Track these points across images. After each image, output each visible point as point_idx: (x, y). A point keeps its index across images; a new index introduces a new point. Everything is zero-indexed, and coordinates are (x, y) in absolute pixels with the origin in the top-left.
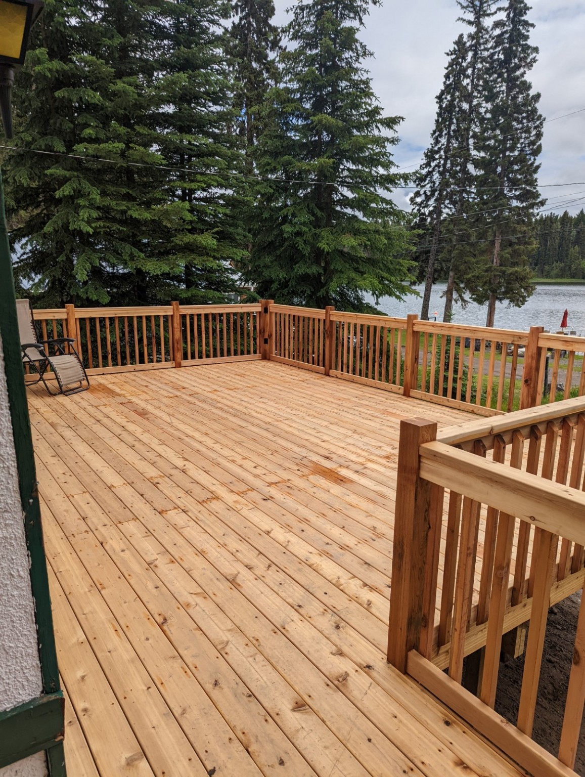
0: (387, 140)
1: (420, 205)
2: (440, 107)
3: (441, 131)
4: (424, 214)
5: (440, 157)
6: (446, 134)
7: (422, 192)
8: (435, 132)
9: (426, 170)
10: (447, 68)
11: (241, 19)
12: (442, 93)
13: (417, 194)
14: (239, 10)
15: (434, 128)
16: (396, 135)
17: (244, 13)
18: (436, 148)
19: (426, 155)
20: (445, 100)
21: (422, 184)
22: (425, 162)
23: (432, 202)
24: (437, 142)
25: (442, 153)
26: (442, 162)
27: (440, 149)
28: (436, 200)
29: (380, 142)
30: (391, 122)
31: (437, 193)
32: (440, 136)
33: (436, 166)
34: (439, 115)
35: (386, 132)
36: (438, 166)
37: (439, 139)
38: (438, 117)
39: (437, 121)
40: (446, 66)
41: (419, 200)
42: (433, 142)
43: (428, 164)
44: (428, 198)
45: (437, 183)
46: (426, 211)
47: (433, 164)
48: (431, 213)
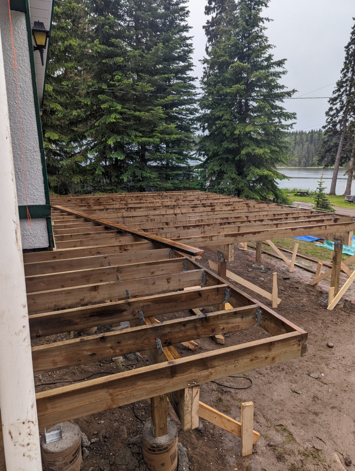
0: (281, 73)
1: (332, 116)
2: (348, 53)
3: (348, 69)
4: (335, 122)
5: (347, 85)
6: (351, 71)
7: (334, 108)
8: (343, 70)
9: (337, 94)
10: (353, 28)
11: (217, 14)
12: (349, 44)
13: (331, 109)
14: (216, 10)
15: (343, 67)
16: (285, 70)
17: (219, 11)
18: (344, 80)
19: (338, 84)
20: (351, 49)
21: (335, 103)
22: (336, 89)
23: (341, 113)
24: (345, 76)
25: (348, 83)
26: (348, 88)
27: (347, 80)
28: (344, 113)
29: (277, 75)
30: (280, 63)
31: (344, 108)
32: (347, 72)
33: (344, 91)
34: (347, 58)
35: (278, 69)
36: (346, 91)
37: (346, 74)
38: (346, 60)
39: (345, 63)
40: (353, 27)
41: (332, 113)
42: (342, 76)
43: (339, 90)
44: (338, 112)
45: (345, 102)
46: (337, 119)
47: (342, 90)
48: (340, 121)
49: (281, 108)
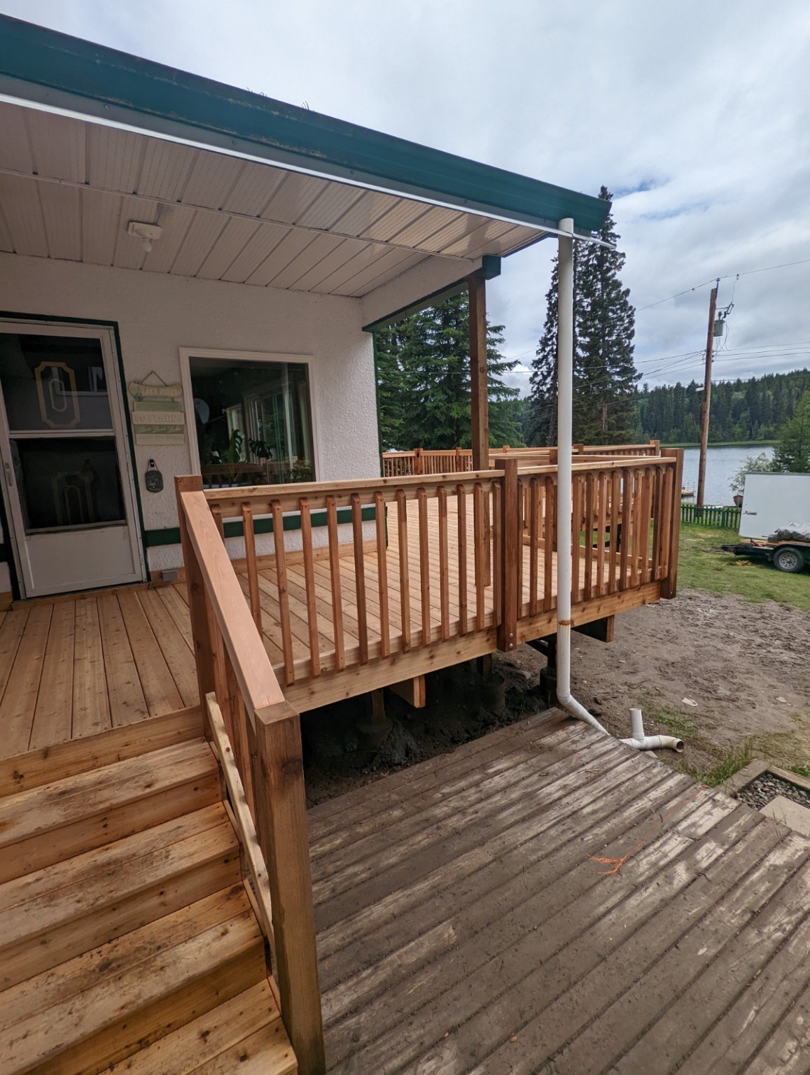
0: (496, 340)
1: (538, 384)
2: (550, 303)
3: (552, 322)
4: (542, 391)
5: (553, 343)
7: (539, 373)
8: (546, 323)
9: (542, 354)
10: (552, 272)
12: (551, 292)
13: (536, 374)
15: (546, 320)
16: (501, 337)
18: (549, 336)
19: (541, 342)
20: (553, 297)
21: (539, 366)
22: (540, 348)
23: (549, 380)
24: (549, 331)
26: (555, 347)
27: (552, 337)
28: (552, 379)
29: (492, 342)
30: (497, 329)
31: (552, 373)
32: (552, 326)
33: (550, 351)
34: (549, 309)
36: (552, 350)
37: (551, 329)
38: (548, 311)
39: (548, 314)
41: (537, 379)
42: (545, 331)
43: (543, 350)
44: (545, 378)
45: (552, 365)
46: (544, 388)
47: (547, 349)
48: (548, 390)
49: (500, 383)
